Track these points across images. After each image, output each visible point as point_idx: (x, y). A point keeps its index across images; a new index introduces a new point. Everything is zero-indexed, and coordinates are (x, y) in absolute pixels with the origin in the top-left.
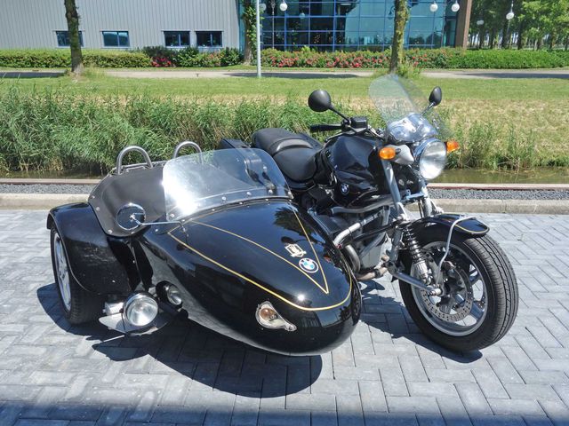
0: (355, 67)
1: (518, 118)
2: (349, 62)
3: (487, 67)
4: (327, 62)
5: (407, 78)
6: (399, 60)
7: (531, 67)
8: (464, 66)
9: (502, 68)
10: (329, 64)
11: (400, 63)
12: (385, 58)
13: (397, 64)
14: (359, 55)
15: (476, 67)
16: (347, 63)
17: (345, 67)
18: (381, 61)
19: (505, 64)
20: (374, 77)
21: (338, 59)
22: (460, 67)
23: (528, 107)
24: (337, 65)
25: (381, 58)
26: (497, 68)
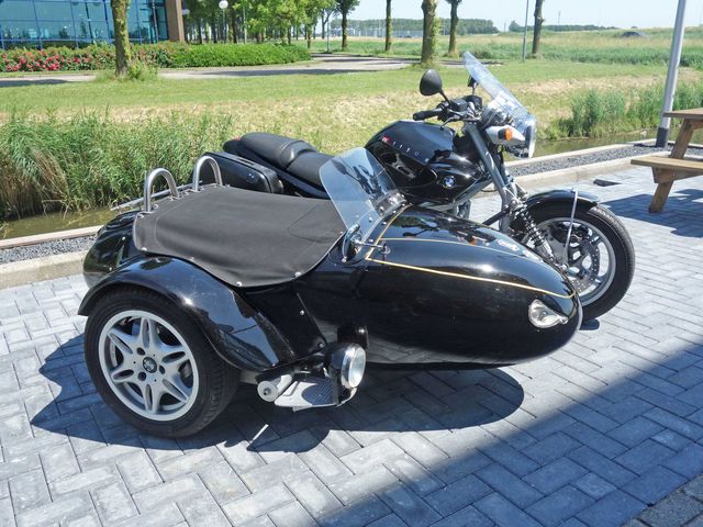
0: (51, 69)
1: (290, 120)
2: (41, 63)
3: (219, 65)
4: (7, 63)
5: (143, 80)
6: (127, 57)
7: (264, 63)
8: (193, 64)
9: (235, 65)
10: (11, 66)
11: (129, 61)
12: (90, 56)
13: (125, 62)
14: (52, 54)
15: (207, 64)
16: (38, 64)
17: (36, 69)
18: (86, 60)
19: (238, 62)
20: (98, 81)
21: (22, 57)
22: (189, 66)
23: (295, 106)
24: (24, 68)
25: (85, 56)
26: (230, 65)
